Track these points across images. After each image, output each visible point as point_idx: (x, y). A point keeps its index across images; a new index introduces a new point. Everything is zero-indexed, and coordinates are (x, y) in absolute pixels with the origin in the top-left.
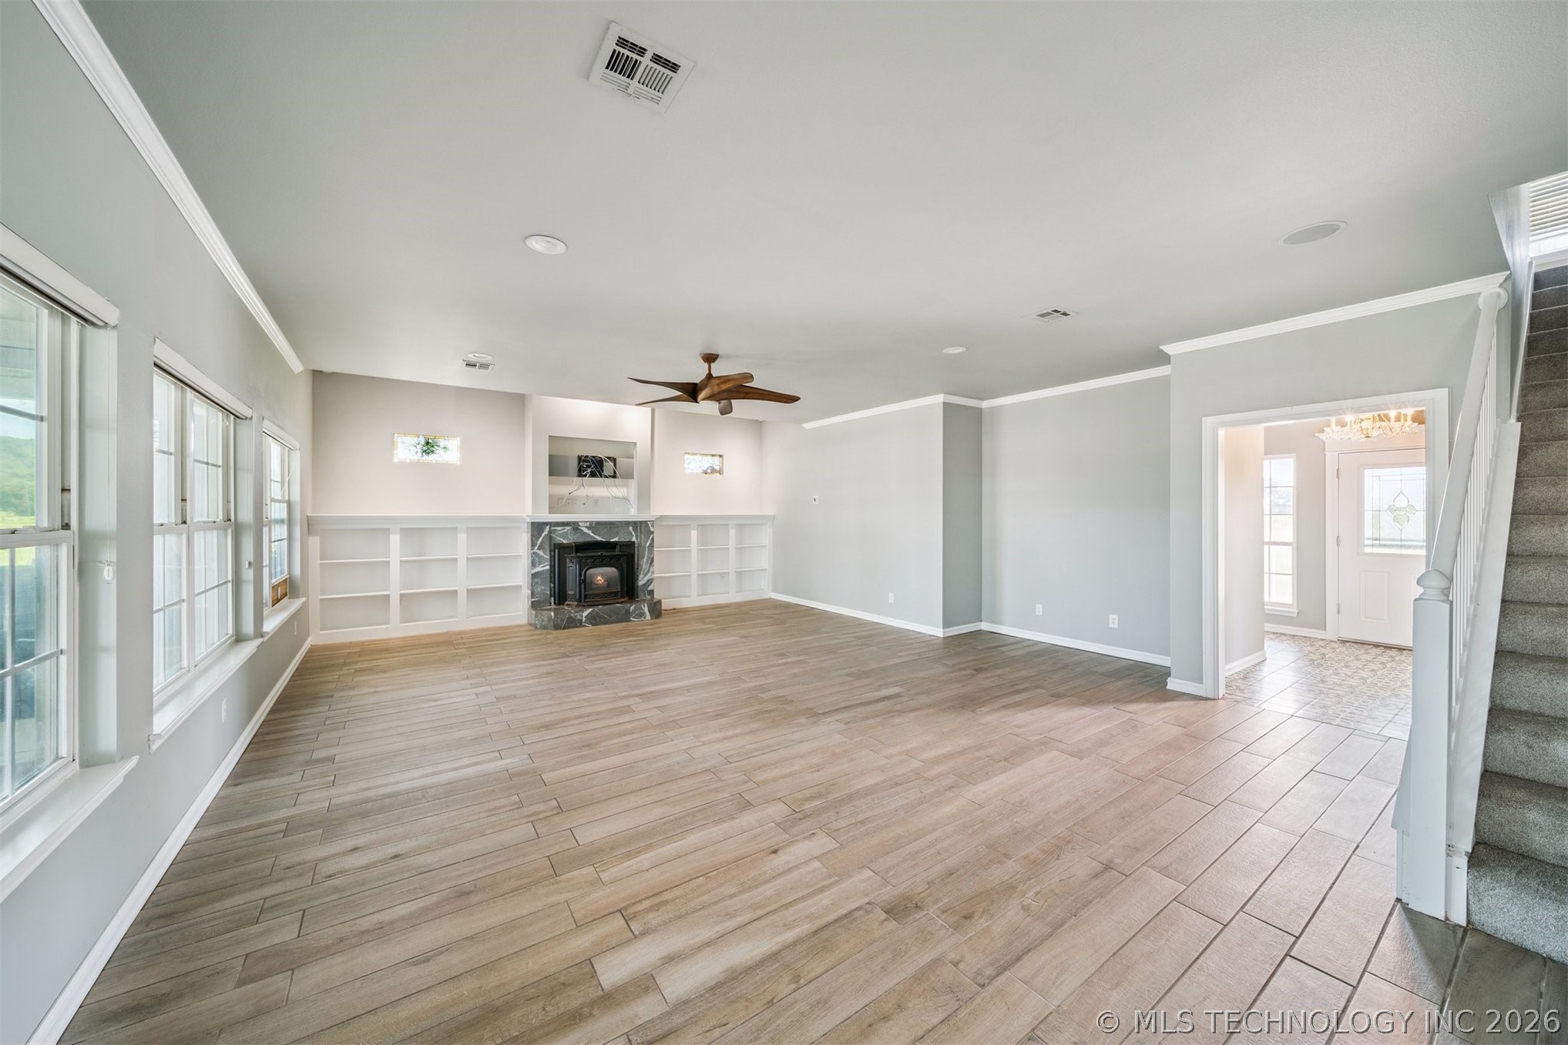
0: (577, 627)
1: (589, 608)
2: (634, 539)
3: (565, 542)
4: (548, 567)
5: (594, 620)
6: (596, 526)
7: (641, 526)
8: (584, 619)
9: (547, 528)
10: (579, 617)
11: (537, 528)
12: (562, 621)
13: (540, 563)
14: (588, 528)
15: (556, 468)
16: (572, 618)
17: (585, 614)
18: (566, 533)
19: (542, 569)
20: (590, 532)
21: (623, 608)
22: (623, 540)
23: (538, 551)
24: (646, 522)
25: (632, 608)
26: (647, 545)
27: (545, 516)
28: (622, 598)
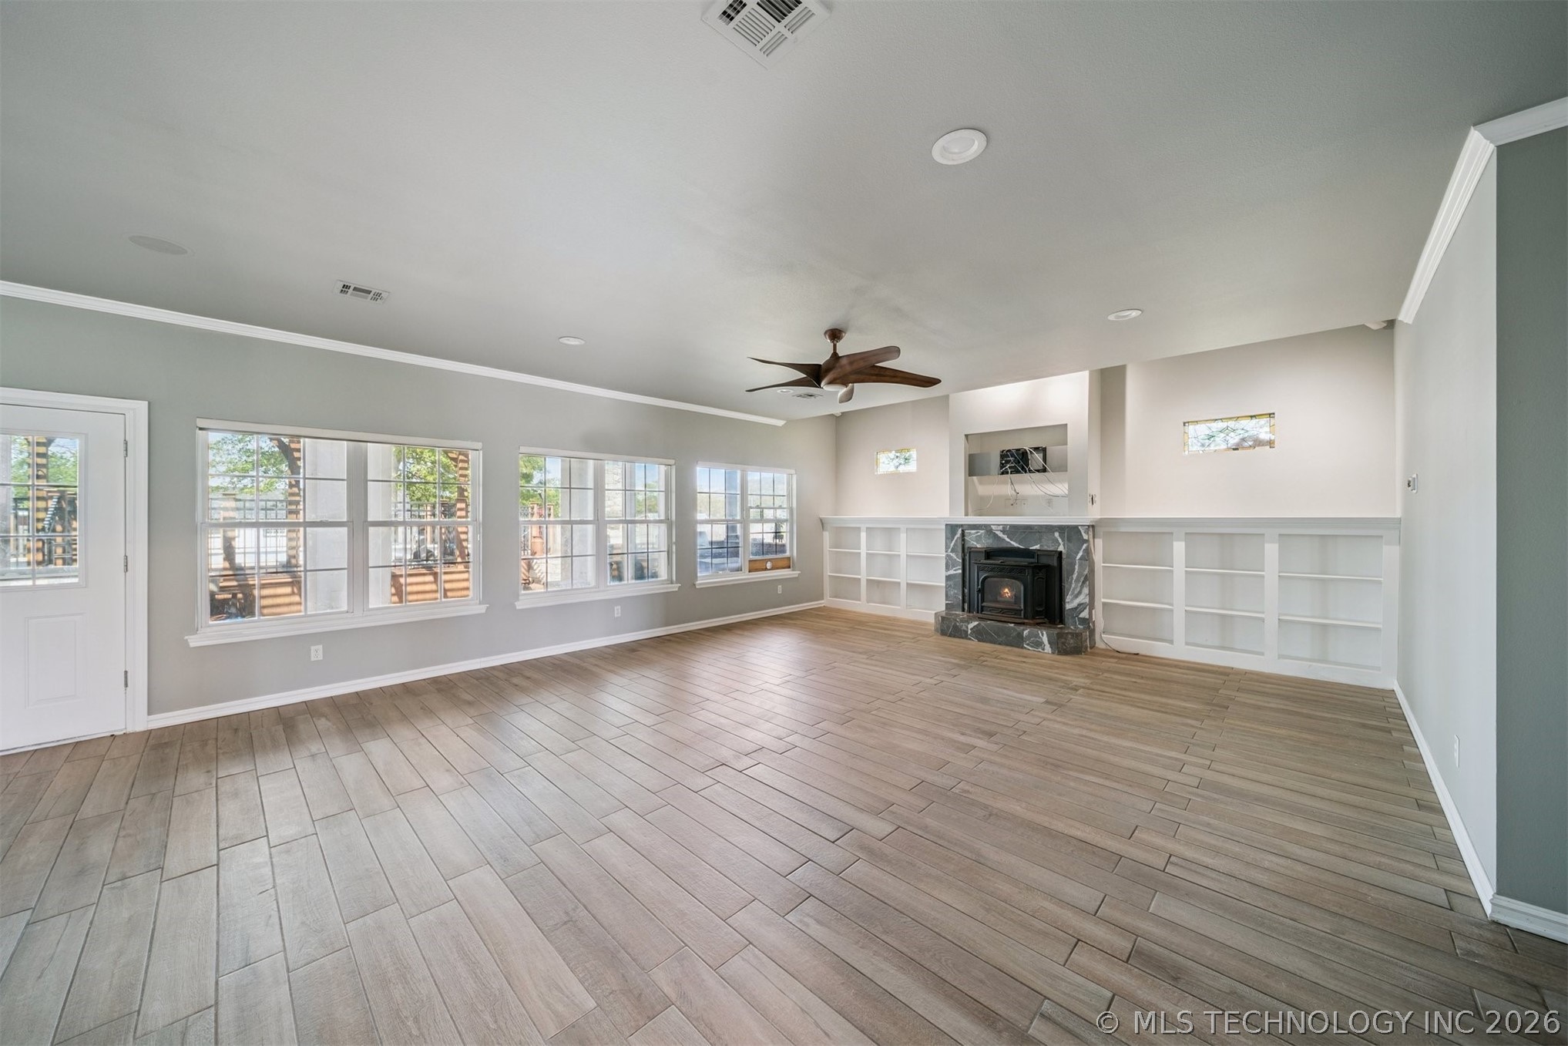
0: (963, 638)
1: (977, 621)
2: (1061, 548)
3: (978, 546)
4: (960, 571)
5: (980, 635)
6: (1013, 530)
7: (1071, 532)
8: (969, 631)
9: (960, 531)
10: (964, 628)
11: (952, 529)
12: (948, 627)
13: (953, 566)
14: (1003, 531)
15: (974, 467)
16: (957, 626)
17: (971, 626)
18: (980, 536)
19: (955, 572)
20: (1005, 537)
21: (1015, 630)
22: (1045, 548)
23: (951, 554)
24: (1076, 527)
25: (1026, 633)
26: (1078, 557)
27: (961, 518)
28: (1025, 618)
